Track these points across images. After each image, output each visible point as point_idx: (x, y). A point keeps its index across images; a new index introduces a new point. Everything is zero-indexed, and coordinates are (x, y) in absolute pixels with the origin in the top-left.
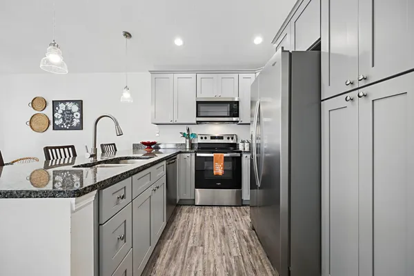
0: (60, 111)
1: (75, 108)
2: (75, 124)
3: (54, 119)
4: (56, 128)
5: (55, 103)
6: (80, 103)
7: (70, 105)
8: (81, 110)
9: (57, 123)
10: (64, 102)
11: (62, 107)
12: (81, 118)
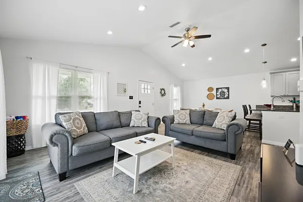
0: (219, 92)
1: (226, 91)
2: (226, 97)
3: (217, 95)
4: (217, 98)
5: (217, 89)
6: (228, 88)
7: (223, 90)
8: (228, 92)
9: (218, 96)
10: (221, 88)
11: (220, 90)
12: (229, 95)
